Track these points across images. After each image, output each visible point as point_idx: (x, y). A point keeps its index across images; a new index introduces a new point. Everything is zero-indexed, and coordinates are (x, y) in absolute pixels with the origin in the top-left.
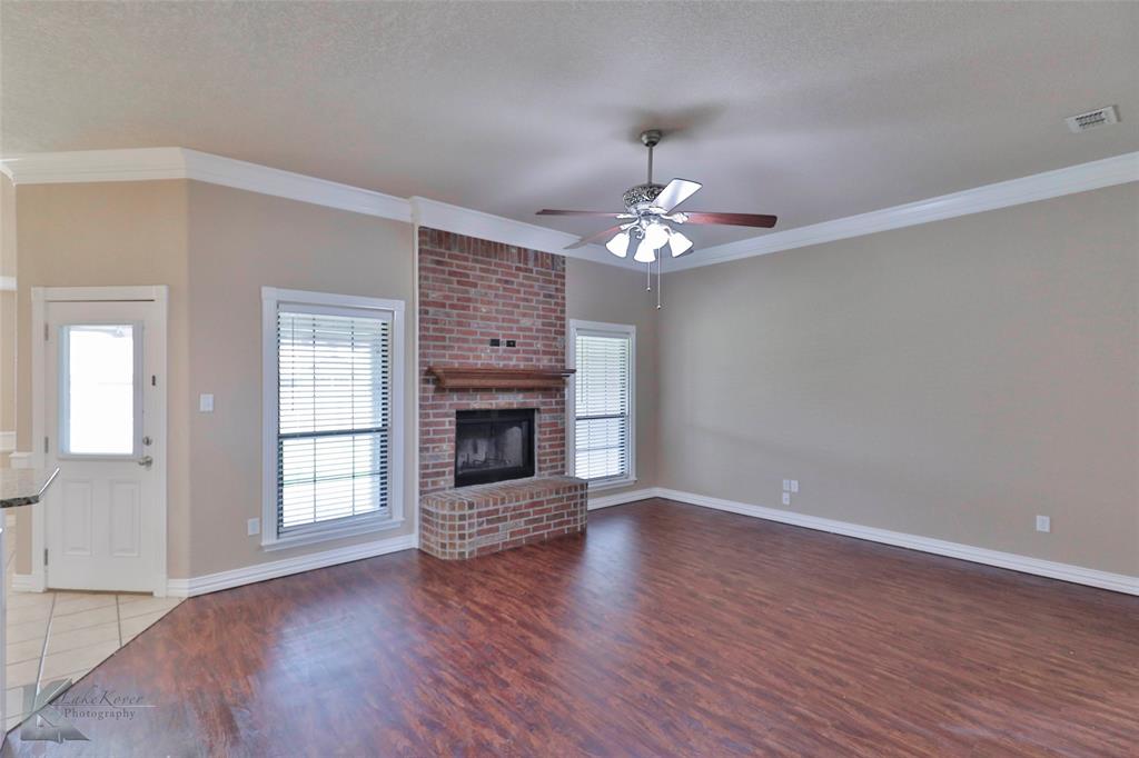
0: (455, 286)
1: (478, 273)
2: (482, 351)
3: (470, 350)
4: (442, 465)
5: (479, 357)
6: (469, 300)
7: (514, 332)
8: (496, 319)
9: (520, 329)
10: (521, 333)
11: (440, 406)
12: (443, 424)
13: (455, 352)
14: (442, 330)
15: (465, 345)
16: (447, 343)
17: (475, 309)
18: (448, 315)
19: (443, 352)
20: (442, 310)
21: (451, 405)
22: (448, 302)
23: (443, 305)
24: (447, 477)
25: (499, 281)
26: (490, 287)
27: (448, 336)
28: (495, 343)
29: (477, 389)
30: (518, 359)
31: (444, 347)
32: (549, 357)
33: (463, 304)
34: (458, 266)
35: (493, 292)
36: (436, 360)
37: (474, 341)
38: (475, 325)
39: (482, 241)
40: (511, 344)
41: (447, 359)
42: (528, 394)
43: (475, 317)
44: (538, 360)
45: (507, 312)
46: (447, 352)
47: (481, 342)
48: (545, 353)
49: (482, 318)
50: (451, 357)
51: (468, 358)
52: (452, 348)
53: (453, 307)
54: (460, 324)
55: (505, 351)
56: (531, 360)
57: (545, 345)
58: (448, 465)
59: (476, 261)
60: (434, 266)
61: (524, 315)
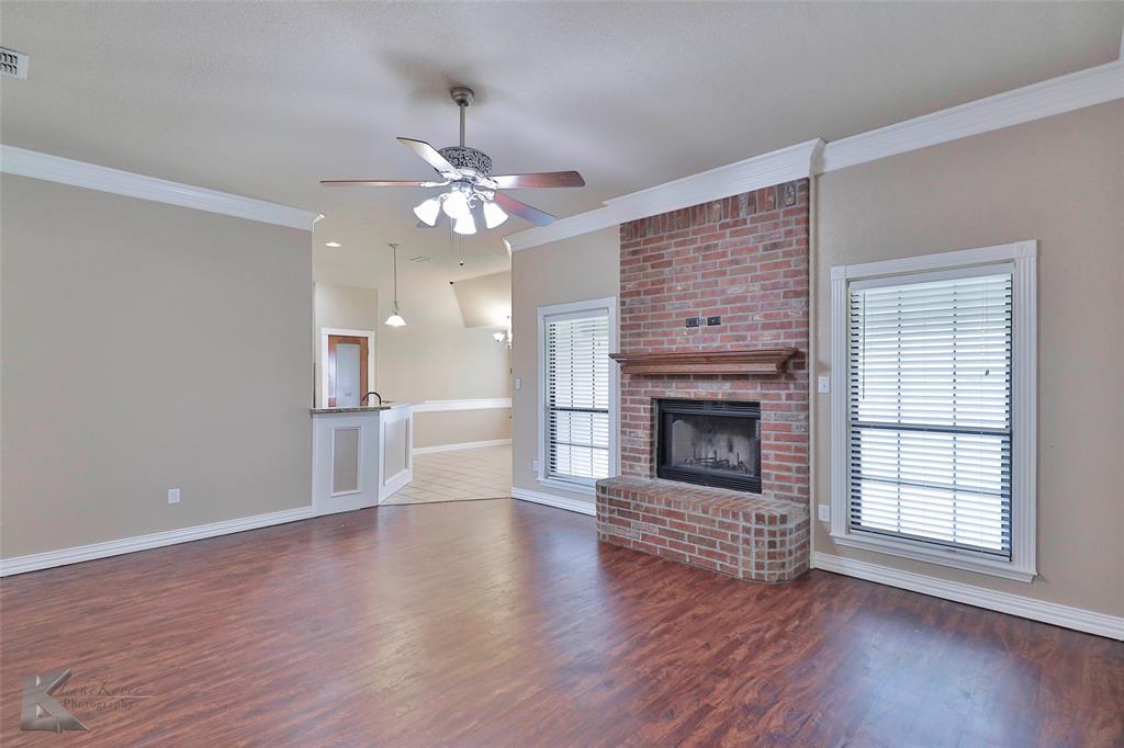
0: (650, 270)
1: (674, 249)
2: (677, 334)
3: (666, 334)
4: (638, 451)
5: (673, 342)
6: (663, 281)
7: (719, 306)
8: (694, 296)
9: (727, 301)
10: (729, 306)
11: (637, 393)
12: (638, 410)
13: (651, 338)
14: (636, 318)
15: (659, 330)
16: (642, 330)
17: (670, 289)
18: (642, 302)
19: (637, 339)
20: (637, 298)
21: (645, 392)
22: (642, 289)
23: (638, 294)
24: (642, 464)
25: (698, 250)
26: (687, 260)
27: (642, 323)
28: (692, 323)
29: (673, 376)
30: (722, 339)
31: (639, 335)
32: (775, 332)
33: (656, 289)
34: (652, 250)
35: (690, 266)
36: (633, 348)
37: (669, 325)
38: (669, 307)
39: (679, 211)
40: (714, 321)
41: (644, 347)
42: (740, 383)
43: (670, 298)
44: (755, 338)
45: (708, 284)
46: (642, 339)
47: (677, 324)
48: (765, 327)
49: (678, 298)
50: (646, 344)
51: (663, 343)
52: (646, 334)
53: (647, 293)
54: (654, 308)
55: (705, 331)
56: (744, 338)
57: (766, 316)
58: (643, 452)
59: (672, 237)
60: (630, 257)
61: (733, 282)
